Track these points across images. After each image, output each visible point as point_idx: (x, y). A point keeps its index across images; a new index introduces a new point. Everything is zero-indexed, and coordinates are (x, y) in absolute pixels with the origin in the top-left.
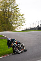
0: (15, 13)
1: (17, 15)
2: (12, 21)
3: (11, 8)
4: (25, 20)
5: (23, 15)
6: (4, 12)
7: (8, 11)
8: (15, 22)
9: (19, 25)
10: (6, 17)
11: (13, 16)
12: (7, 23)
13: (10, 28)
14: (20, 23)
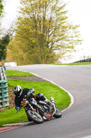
0: (58, 23)
1: (63, 27)
2: (52, 41)
3: (50, 11)
4: (80, 39)
5: (77, 26)
6: (35, 21)
7: (44, 18)
8: (59, 44)
9: (68, 49)
10: (39, 33)
11: (55, 29)
12: (42, 47)
13: (48, 57)
14: (70, 45)
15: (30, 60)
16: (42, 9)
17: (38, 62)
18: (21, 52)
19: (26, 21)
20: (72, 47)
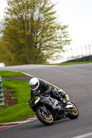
0: (46, 24)
1: (51, 27)
2: (40, 42)
3: (38, 12)
4: (68, 39)
5: (65, 27)
6: (23, 22)
7: (32, 18)
8: (48, 44)
9: (56, 50)
10: (27, 33)
11: (43, 30)
12: (30, 47)
13: (36, 57)
14: (59, 45)
15: (19, 60)
16: (29, 10)
17: (26, 63)
18: (9, 53)
19: (14, 22)
20: (61, 48)
